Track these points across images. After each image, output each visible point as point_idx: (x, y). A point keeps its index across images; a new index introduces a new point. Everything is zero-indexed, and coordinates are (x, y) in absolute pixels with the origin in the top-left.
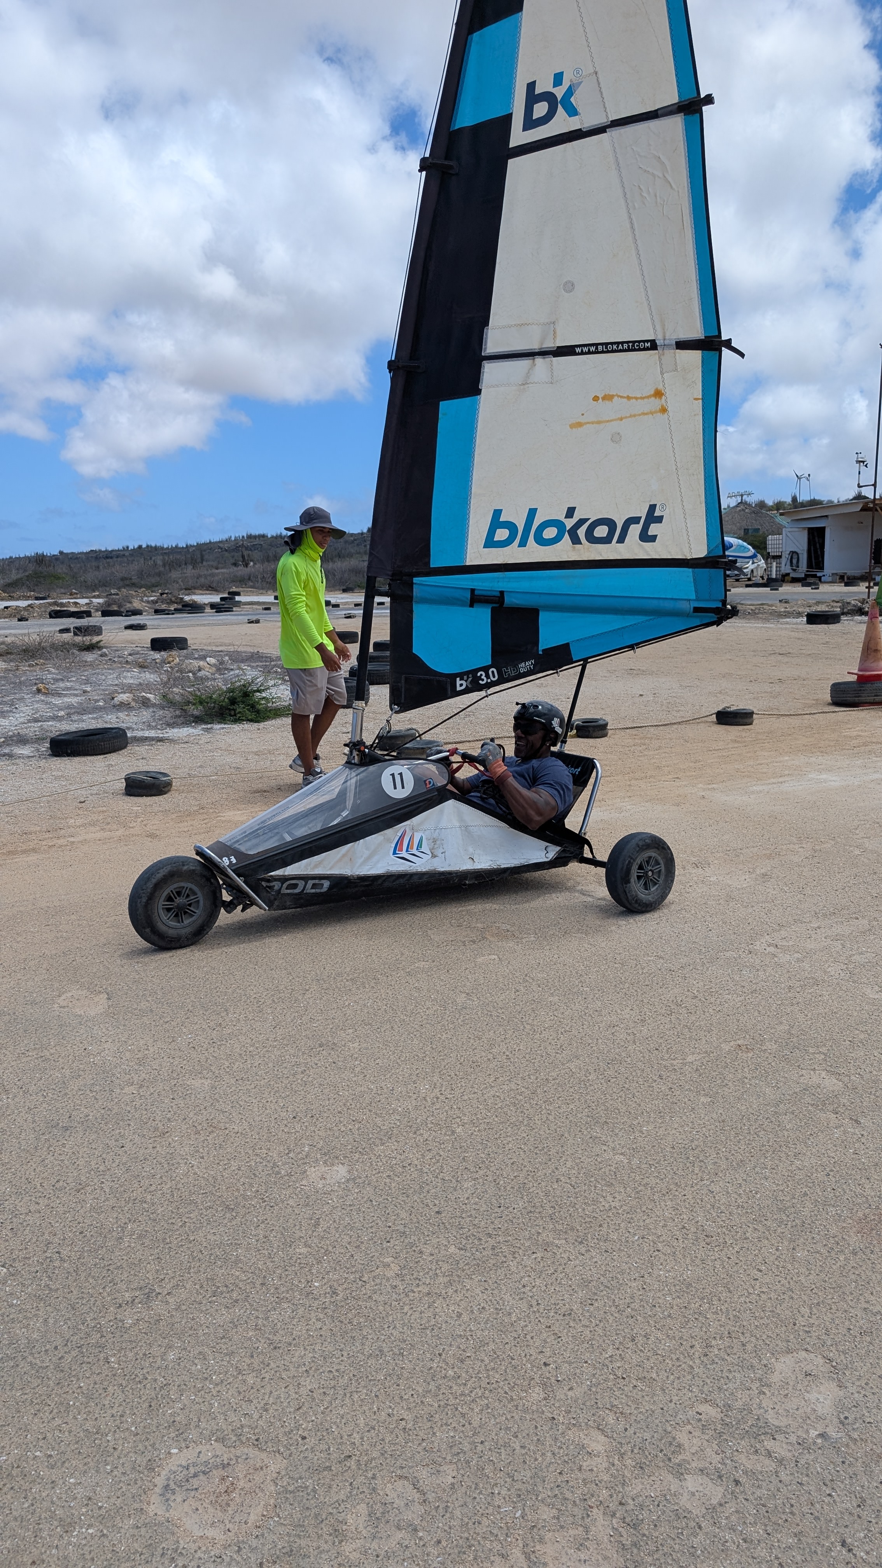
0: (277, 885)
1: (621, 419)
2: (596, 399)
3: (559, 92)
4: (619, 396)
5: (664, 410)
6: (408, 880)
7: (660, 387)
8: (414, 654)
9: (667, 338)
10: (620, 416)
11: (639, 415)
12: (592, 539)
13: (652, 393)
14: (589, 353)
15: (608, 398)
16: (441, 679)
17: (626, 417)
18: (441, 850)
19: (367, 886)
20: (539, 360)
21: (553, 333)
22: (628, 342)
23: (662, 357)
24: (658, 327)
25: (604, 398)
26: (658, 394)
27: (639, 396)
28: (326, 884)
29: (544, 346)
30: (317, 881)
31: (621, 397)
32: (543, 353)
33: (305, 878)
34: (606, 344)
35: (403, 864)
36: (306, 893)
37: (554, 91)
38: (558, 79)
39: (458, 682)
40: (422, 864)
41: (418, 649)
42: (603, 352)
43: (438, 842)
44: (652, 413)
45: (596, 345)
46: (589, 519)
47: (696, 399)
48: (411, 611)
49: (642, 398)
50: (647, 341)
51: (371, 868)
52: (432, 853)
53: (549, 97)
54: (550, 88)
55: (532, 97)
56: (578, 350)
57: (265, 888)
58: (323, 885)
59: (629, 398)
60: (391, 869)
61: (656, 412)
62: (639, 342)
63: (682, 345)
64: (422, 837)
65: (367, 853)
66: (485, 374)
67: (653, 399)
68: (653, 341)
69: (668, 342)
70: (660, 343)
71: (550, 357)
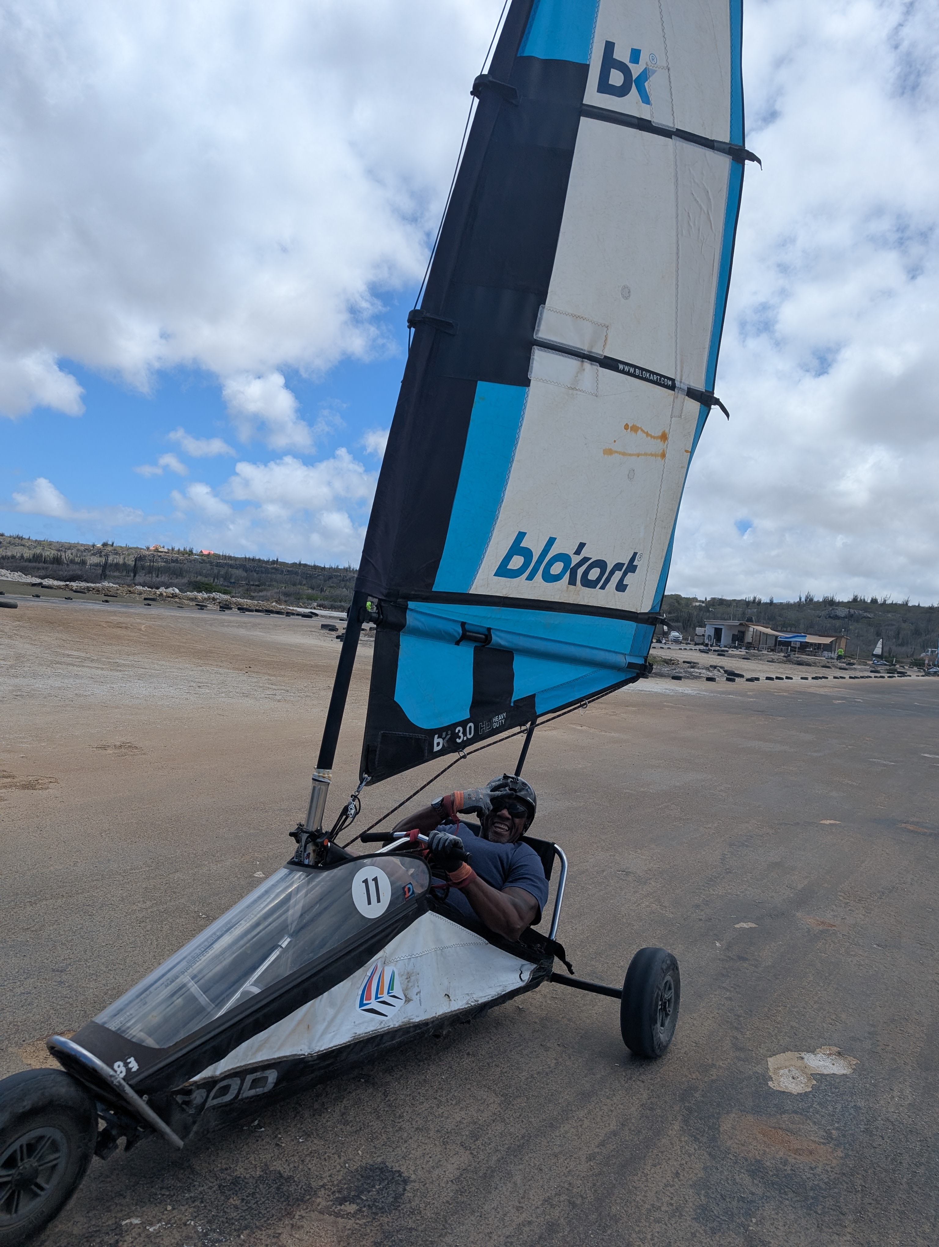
1: (638, 455)
2: (626, 427)
3: (635, 70)
4: (642, 430)
5: (664, 454)
6: (378, 1045)
7: (667, 430)
8: (396, 702)
9: (683, 381)
10: (638, 452)
11: (649, 455)
12: (585, 581)
13: (662, 434)
14: (628, 373)
15: (635, 429)
16: (420, 736)
17: (642, 455)
18: (416, 990)
19: (329, 1065)
20: (587, 364)
21: (604, 338)
22: (657, 374)
23: (677, 400)
24: (679, 368)
25: (632, 429)
26: (664, 437)
27: (653, 434)
28: (272, 1075)
29: (593, 350)
30: (259, 1074)
31: (644, 432)
32: (590, 358)
33: (242, 1073)
34: (642, 369)
35: (372, 1020)
38: (635, 55)
39: (436, 740)
41: (400, 696)
42: (637, 377)
43: (413, 978)
44: (655, 455)
45: (635, 367)
46: (591, 558)
47: (687, 451)
48: (398, 645)
49: (655, 438)
50: (670, 379)
51: (334, 1036)
52: (406, 996)
56: (621, 367)
58: (267, 1078)
59: (647, 434)
60: (358, 1032)
61: (660, 455)
62: (666, 377)
63: (691, 393)
64: (393, 973)
65: (331, 1012)
66: (535, 362)
67: (659, 440)
68: (673, 380)
69: (682, 386)
70: (677, 384)
71: (596, 367)
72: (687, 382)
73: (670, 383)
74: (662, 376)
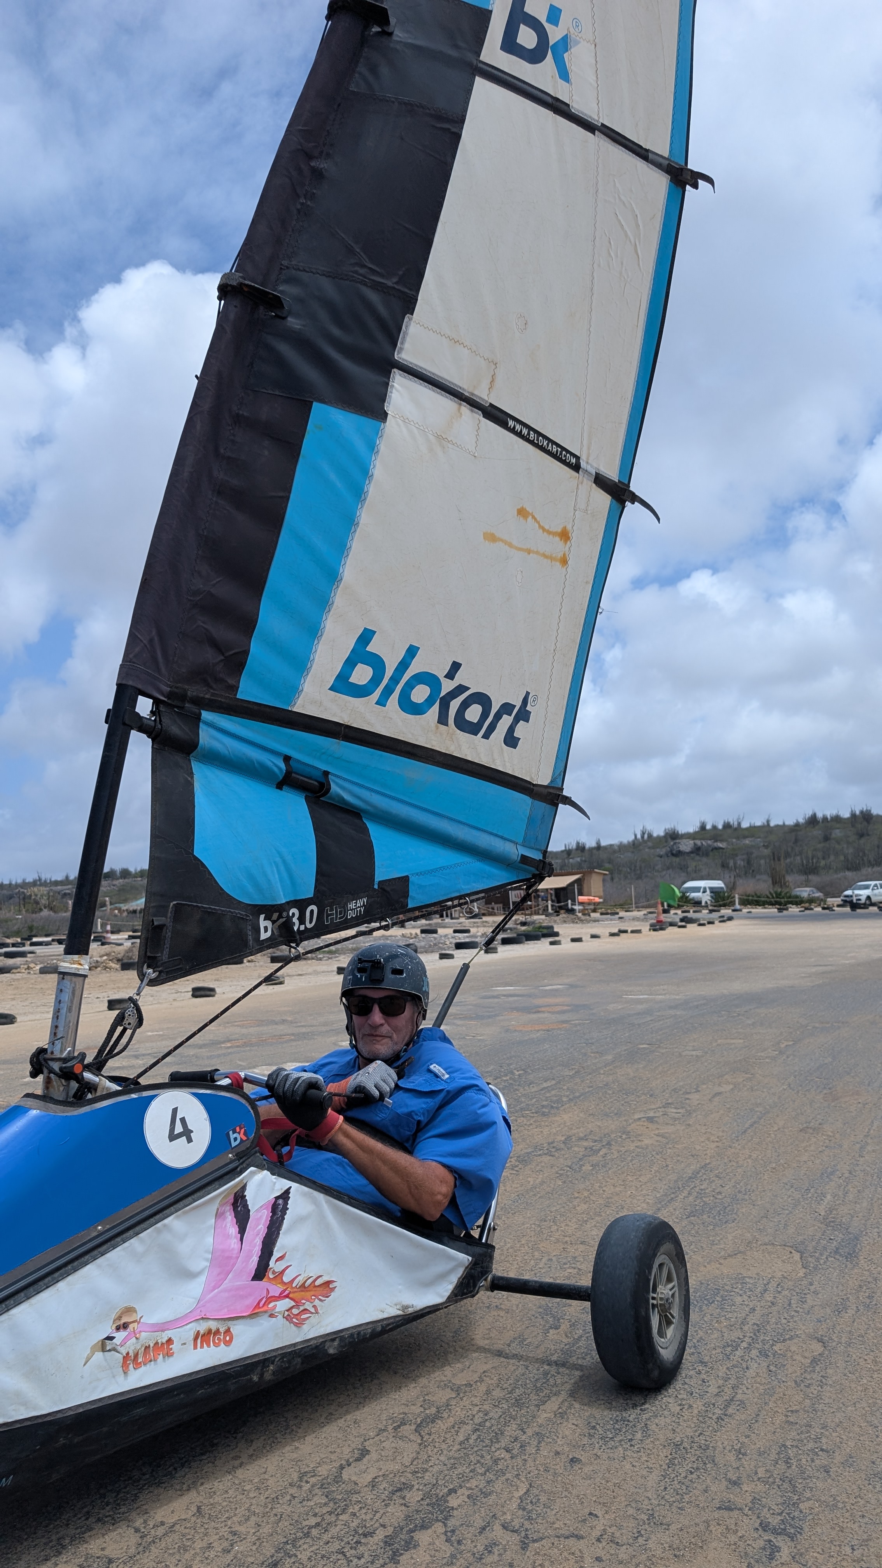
1: (528, 552)
8: (194, 862)
9: (589, 462)
10: (528, 547)
12: (460, 720)
13: (562, 530)
14: (519, 435)
16: (238, 913)
17: (533, 552)
20: (465, 409)
21: (491, 379)
22: (558, 445)
23: (580, 486)
24: (585, 442)
25: (524, 514)
27: (550, 530)
29: (474, 393)
31: (535, 520)
32: (470, 404)
34: (539, 434)
42: (531, 442)
45: (530, 428)
48: (190, 778)
49: (551, 533)
56: (511, 423)
59: (541, 526)
62: (568, 451)
63: (600, 481)
66: (394, 391)
68: (578, 458)
69: (589, 468)
70: (583, 464)
71: (478, 416)
72: (595, 465)
73: (574, 461)
74: (563, 449)
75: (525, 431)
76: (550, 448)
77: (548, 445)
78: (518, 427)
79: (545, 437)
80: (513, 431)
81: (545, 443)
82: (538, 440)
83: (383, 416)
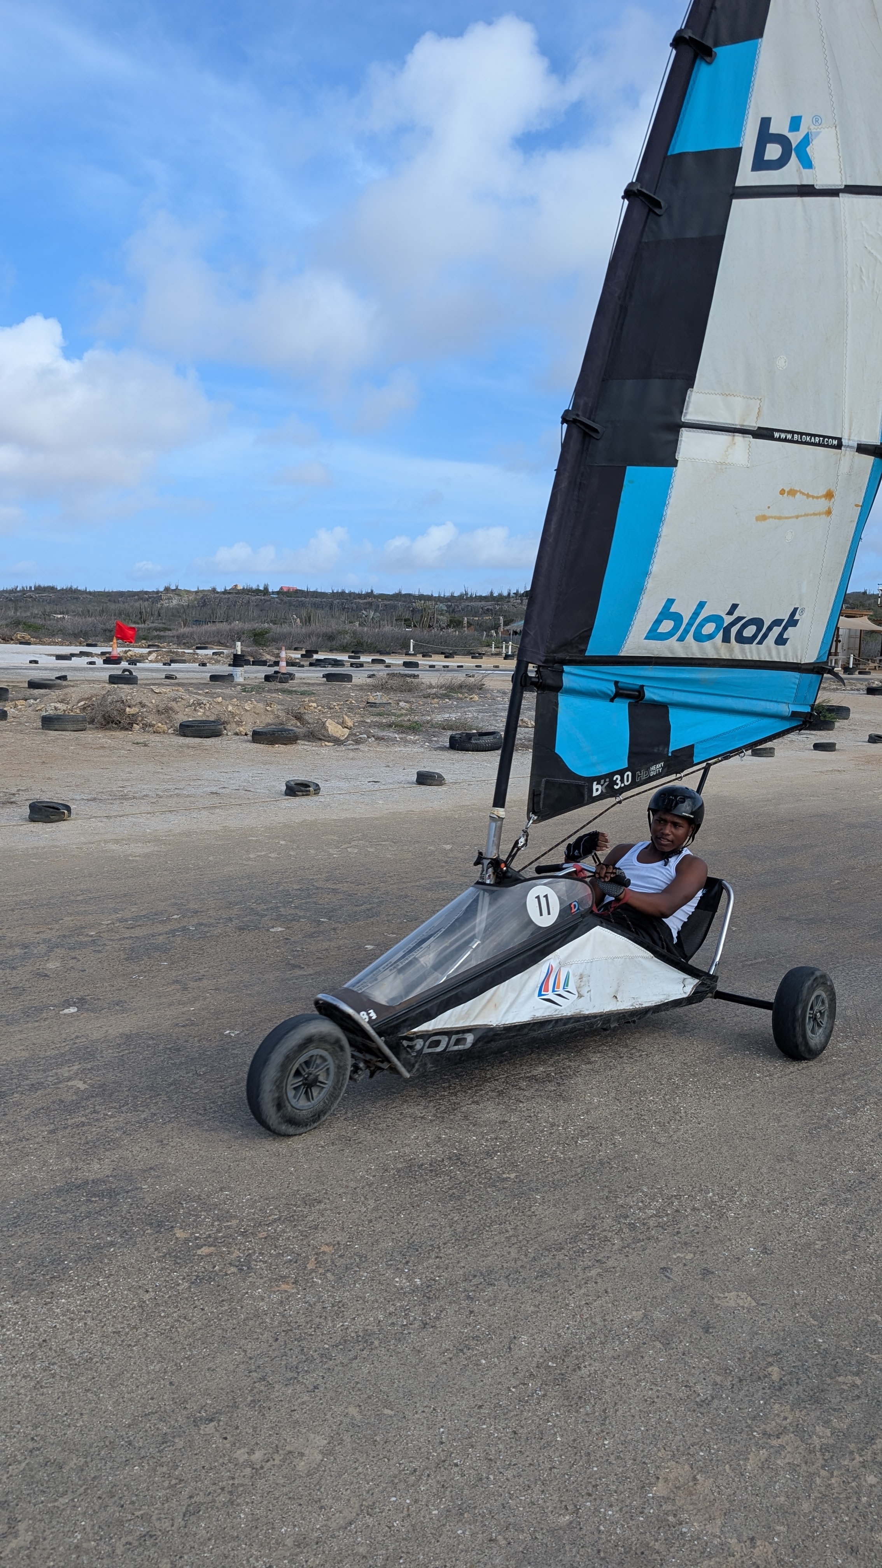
0: (419, 1044)
1: (797, 517)
2: (782, 492)
3: (795, 139)
4: (801, 493)
5: (829, 512)
6: (551, 1028)
7: (832, 489)
8: (556, 754)
9: (851, 438)
10: (796, 514)
11: (811, 515)
12: (741, 639)
13: (825, 493)
14: (786, 440)
15: (792, 493)
16: (579, 783)
18: (587, 988)
19: (513, 1036)
20: (739, 438)
21: (757, 410)
22: (819, 436)
25: (789, 493)
26: (829, 495)
27: (816, 495)
28: (470, 1038)
29: (745, 424)
30: (460, 1036)
31: (803, 494)
32: (743, 431)
33: (448, 1033)
34: (802, 434)
35: (548, 1007)
36: (449, 1052)
37: (790, 135)
38: (795, 123)
39: (595, 786)
40: (568, 1007)
41: (561, 749)
42: (797, 442)
44: (819, 514)
45: (793, 433)
47: (857, 506)
48: (557, 704)
49: (817, 498)
50: (835, 438)
51: (516, 1015)
52: (580, 993)
53: (782, 140)
54: (785, 131)
55: (765, 136)
56: (776, 435)
57: (405, 1048)
58: (465, 1039)
59: (808, 496)
60: (537, 1015)
61: (823, 514)
62: (829, 437)
63: (862, 449)
64: (568, 973)
65: (512, 996)
66: (682, 443)
67: (824, 499)
68: (839, 439)
69: (851, 443)
70: (844, 442)
71: (750, 438)
72: (856, 439)
73: (835, 442)
74: (824, 437)
75: (789, 436)
76: (813, 440)
77: (811, 439)
78: (783, 436)
79: (807, 434)
80: (779, 439)
81: (808, 439)
82: (801, 438)
83: (674, 463)
